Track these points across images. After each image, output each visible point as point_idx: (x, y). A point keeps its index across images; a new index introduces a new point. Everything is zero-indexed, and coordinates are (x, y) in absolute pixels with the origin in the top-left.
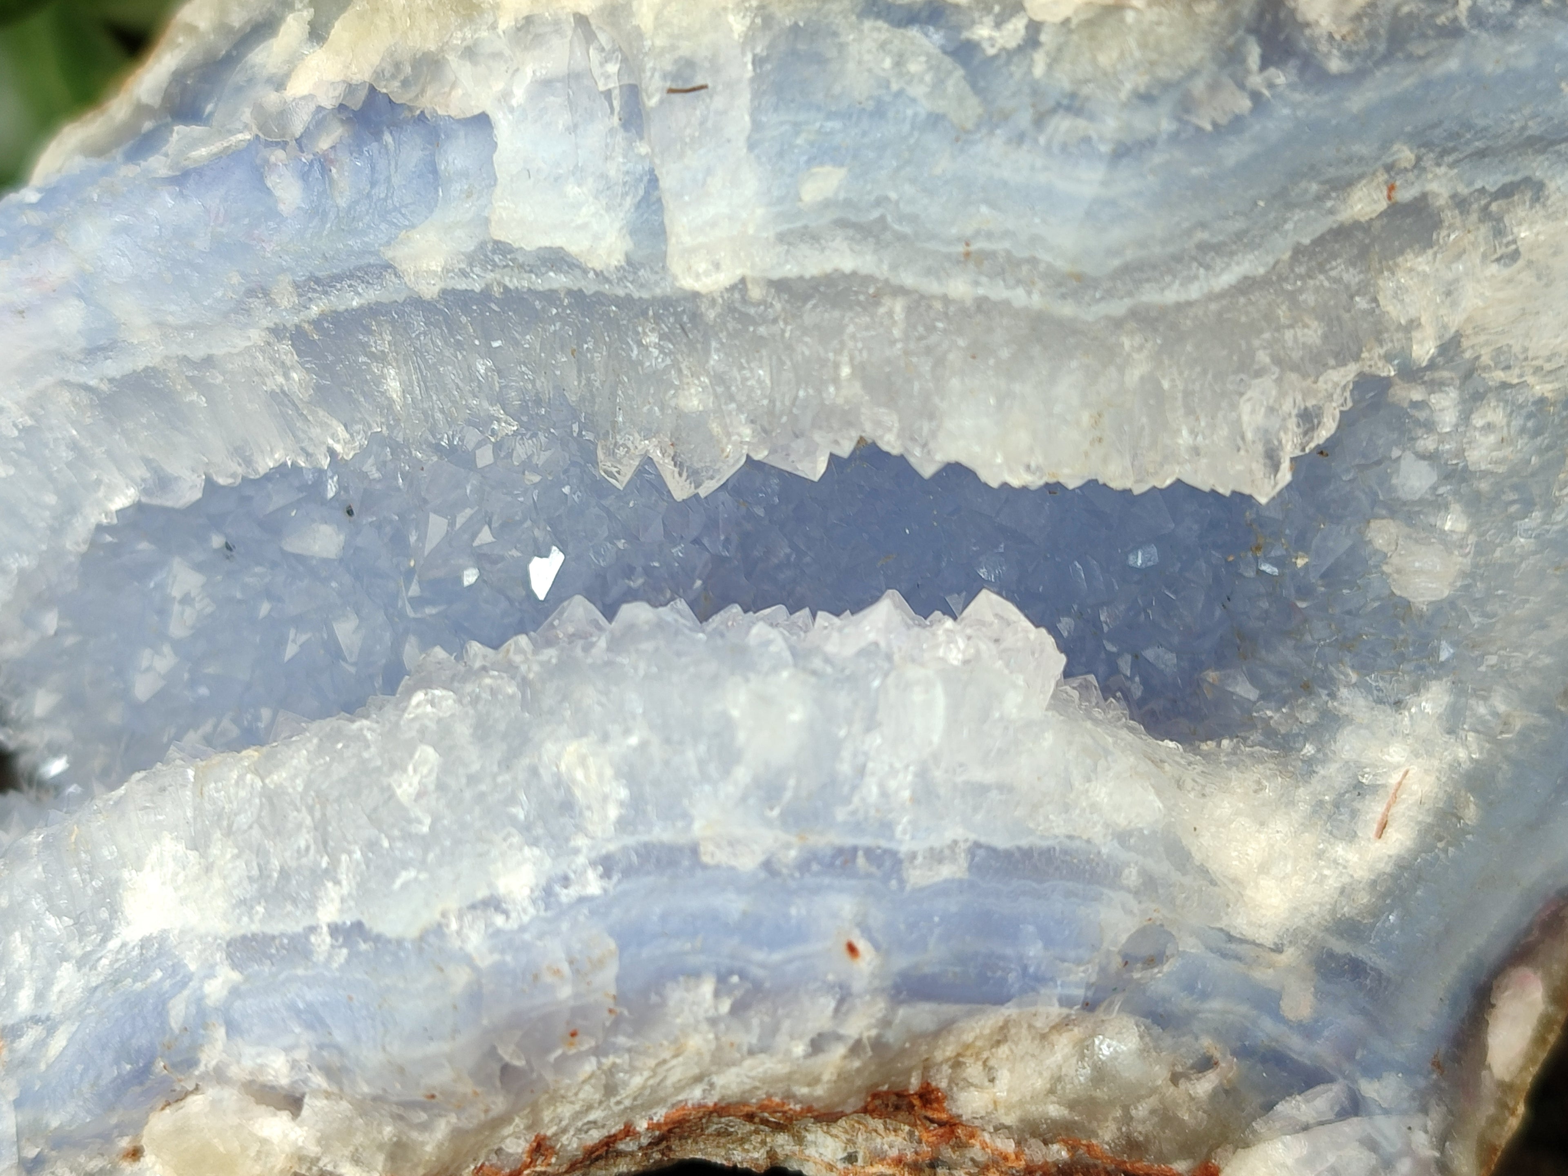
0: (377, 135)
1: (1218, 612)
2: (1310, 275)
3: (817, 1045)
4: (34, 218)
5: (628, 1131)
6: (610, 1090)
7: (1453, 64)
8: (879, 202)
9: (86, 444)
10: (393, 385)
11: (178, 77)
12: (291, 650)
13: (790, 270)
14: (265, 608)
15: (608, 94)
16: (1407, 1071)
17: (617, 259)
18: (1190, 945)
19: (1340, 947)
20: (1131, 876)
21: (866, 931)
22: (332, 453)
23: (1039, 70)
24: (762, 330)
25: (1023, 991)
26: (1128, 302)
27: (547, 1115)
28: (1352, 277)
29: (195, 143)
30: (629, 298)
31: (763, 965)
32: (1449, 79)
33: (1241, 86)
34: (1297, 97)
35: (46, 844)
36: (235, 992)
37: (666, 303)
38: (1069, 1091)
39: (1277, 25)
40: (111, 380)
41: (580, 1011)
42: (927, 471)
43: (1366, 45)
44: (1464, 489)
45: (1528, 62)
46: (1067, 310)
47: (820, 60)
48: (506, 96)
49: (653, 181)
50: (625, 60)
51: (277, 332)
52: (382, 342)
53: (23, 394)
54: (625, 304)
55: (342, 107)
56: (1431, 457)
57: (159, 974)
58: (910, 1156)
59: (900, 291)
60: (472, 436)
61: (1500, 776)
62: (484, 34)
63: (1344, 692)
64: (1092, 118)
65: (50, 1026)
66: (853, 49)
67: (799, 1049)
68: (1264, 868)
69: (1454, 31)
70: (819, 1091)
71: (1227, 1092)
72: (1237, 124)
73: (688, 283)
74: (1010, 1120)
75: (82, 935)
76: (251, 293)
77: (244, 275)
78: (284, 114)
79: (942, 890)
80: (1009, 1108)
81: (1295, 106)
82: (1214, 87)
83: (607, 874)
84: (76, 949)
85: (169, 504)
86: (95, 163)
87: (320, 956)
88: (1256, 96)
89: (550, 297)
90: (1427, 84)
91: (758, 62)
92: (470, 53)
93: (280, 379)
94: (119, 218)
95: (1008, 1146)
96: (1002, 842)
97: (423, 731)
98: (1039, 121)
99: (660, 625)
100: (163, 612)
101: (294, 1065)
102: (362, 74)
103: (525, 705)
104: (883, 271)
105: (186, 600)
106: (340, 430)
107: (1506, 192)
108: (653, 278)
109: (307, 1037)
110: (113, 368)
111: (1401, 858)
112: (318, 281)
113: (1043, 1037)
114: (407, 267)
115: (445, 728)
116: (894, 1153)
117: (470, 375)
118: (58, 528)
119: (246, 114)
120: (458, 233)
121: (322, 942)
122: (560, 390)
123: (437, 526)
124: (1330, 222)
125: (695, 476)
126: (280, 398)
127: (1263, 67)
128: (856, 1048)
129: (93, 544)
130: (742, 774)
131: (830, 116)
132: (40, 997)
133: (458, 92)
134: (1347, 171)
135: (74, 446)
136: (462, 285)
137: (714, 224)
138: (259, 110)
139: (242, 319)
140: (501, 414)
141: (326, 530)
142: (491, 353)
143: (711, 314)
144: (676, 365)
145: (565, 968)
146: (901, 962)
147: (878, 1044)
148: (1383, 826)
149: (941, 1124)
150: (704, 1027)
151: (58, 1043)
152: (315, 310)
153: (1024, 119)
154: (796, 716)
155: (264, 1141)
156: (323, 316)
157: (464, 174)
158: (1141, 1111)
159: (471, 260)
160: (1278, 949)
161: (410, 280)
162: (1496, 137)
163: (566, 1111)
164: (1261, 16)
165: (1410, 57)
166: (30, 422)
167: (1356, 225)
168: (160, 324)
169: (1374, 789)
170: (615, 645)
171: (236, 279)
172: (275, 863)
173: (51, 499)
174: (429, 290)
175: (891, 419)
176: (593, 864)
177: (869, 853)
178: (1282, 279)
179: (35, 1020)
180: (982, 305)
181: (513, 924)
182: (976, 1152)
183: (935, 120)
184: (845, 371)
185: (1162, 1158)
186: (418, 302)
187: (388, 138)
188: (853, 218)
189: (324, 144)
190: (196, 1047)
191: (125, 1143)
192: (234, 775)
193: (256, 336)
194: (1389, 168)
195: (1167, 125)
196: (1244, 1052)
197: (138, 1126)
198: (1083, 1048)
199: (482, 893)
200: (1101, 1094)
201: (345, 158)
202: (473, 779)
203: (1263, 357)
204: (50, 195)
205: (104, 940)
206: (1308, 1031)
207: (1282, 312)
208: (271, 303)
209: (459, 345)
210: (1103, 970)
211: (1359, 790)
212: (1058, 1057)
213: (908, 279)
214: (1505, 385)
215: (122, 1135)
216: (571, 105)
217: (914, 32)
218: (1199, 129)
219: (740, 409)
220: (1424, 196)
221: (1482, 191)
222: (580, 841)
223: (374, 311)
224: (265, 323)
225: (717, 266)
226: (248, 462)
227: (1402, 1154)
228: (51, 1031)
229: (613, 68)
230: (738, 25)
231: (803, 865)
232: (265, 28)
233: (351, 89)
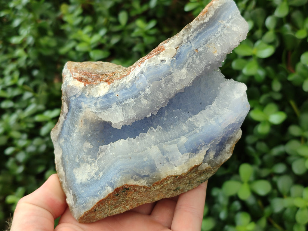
15: (171, 160)
17: (164, 146)
21: (117, 97)
30: (161, 143)
31: (124, 91)
33: (113, 179)
37: (157, 144)
38: (98, 89)
41: (138, 81)
47: (151, 170)
49: (163, 154)
51: (198, 127)
55: (199, 151)
57: (179, 67)
66: (148, 172)
67: (119, 85)
71: (86, 93)
78: (206, 148)
84: (191, 64)
85: (209, 106)
86: (230, 136)
89: (170, 140)
91: (156, 168)
110: (215, 117)
112: (194, 134)
114: (186, 138)
128: (115, 87)
136: (179, 139)
139: (202, 127)
143: (152, 144)
145: (140, 84)
146: (114, 96)
148: (82, 121)
150: (127, 84)
152: (194, 131)
174: (182, 137)
176: (141, 94)
177: (119, 104)
179: (192, 56)
181: (146, 86)
186: (183, 135)
187: (192, 149)
191: (178, 48)
192: (179, 88)
196: (86, 97)
197: (177, 51)
205: (188, 66)
208: (199, 130)
217: (143, 175)
222: (143, 95)
223: (188, 133)
224: (200, 128)
225: (153, 149)
227: (70, 93)
228: (190, 55)
229: (171, 163)
231: (124, 101)
232: (216, 156)
233: (198, 153)
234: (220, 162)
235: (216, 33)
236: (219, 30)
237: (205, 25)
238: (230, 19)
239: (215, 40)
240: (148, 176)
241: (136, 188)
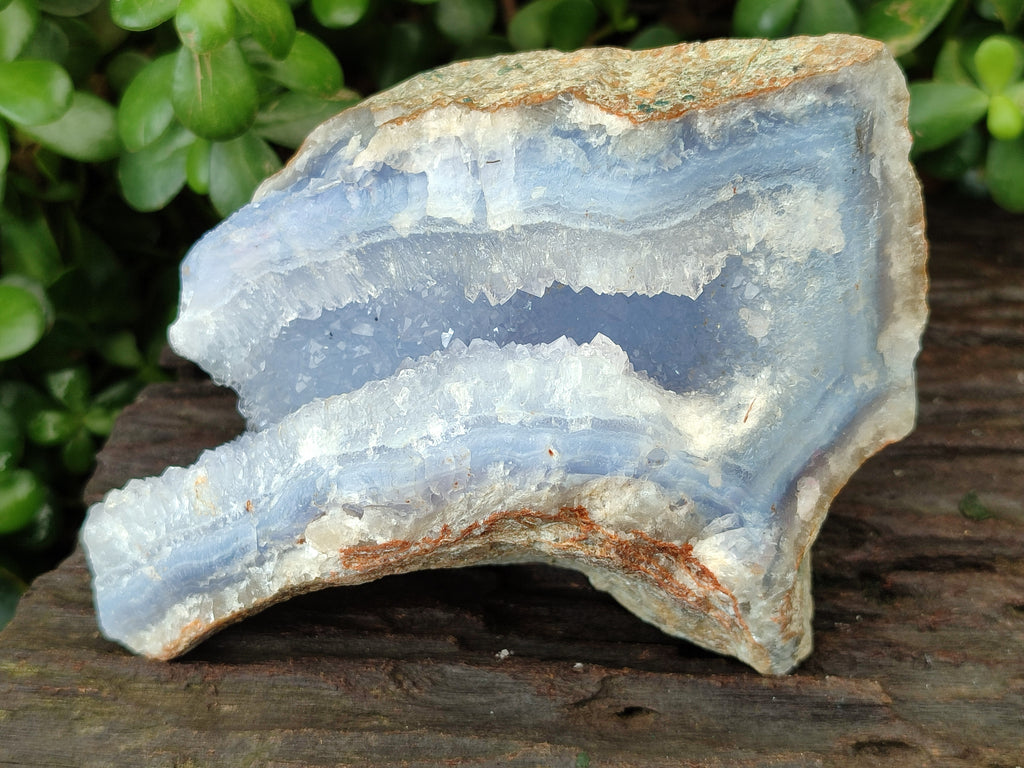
0: (387, 181)
1: (693, 348)
2: (707, 220)
3: (540, 487)
4: (260, 213)
5: (476, 525)
6: (470, 506)
7: (754, 145)
8: (557, 198)
9: (279, 296)
10: (392, 270)
11: (311, 160)
12: (355, 371)
13: (528, 222)
14: (345, 356)
15: (467, 164)
16: (763, 511)
17: (470, 221)
18: (673, 457)
19: (731, 461)
20: (650, 430)
21: (556, 447)
22: (370, 296)
23: (609, 153)
24: (519, 243)
25: (612, 470)
26: (642, 230)
27: (448, 517)
28: (723, 220)
29: (320, 185)
30: (474, 234)
31: (519, 458)
32: (753, 150)
33: (678, 156)
34: (698, 159)
35: (269, 434)
36: (340, 472)
37: (487, 235)
38: (632, 511)
39: (690, 135)
40: (289, 271)
41: (458, 475)
42: (577, 290)
43: (721, 141)
44: (769, 295)
45: (782, 144)
46: (620, 232)
47: (538, 150)
48: (432, 165)
49: (483, 193)
50: (473, 152)
51: (350, 252)
52: (388, 254)
53: (256, 277)
54: (473, 236)
55: (373, 171)
56: (757, 284)
57: (312, 473)
58: (577, 537)
59: (566, 228)
60: (420, 286)
61: (791, 402)
62: (424, 144)
63: (736, 374)
64: (627, 168)
65: (272, 496)
66: (550, 146)
67: (533, 488)
68: (701, 432)
69: (753, 134)
70: (541, 504)
71: (692, 515)
72: (677, 169)
73: (494, 228)
74: (611, 522)
75: (283, 463)
76: (342, 238)
77: (339, 231)
78: (353, 174)
79: (583, 433)
80: (611, 516)
81: (698, 162)
82: (668, 156)
83: (466, 428)
84: (280, 469)
85: (309, 318)
86: (281, 193)
87: (370, 458)
88: (683, 159)
89: (447, 235)
90: (746, 153)
91: (517, 152)
92: (419, 151)
93: (352, 269)
94: (294, 212)
95: (613, 533)
96: (603, 417)
97: (404, 382)
98: (609, 169)
99: (486, 346)
100: (307, 359)
101: (361, 497)
102: (381, 158)
103: (439, 373)
104: (559, 222)
105: (316, 354)
106: (373, 288)
107: (778, 189)
108: (482, 227)
109: (366, 486)
110: (290, 267)
111: (752, 429)
112: (366, 233)
113: (621, 489)
114: (397, 226)
115: (412, 381)
116: (572, 537)
117: (420, 264)
118: (267, 330)
119: (338, 174)
120: (416, 213)
121: (370, 453)
122: (451, 269)
123: (408, 322)
124: (714, 202)
125: (499, 297)
126: (352, 276)
127: (685, 150)
128: (553, 488)
129: (280, 335)
130: (511, 392)
131: (542, 169)
132: (267, 487)
133: (415, 165)
134: (718, 184)
135: (274, 297)
136: (417, 232)
137: (502, 208)
138: (343, 172)
139: (338, 247)
140: (431, 278)
141: (368, 326)
142: (427, 256)
143: (502, 238)
144: (491, 256)
145: (453, 459)
146: (568, 457)
147: (561, 488)
148: (746, 418)
149: (588, 524)
150: (501, 480)
151: (275, 500)
152: (364, 243)
153: (604, 168)
154: (531, 372)
155: (349, 528)
156: (367, 245)
157: (418, 193)
158: (659, 520)
159: (419, 223)
160: (706, 459)
161: (398, 231)
162: (772, 170)
163: (454, 514)
164: (683, 132)
165: (738, 144)
166: (257, 288)
167: (723, 202)
168: (308, 250)
169: (744, 406)
170: (468, 352)
171: (336, 233)
172: (354, 429)
173: (265, 317)
174: (405, 234)
175: (563, 272)
176: (462, 424)
177: (556, 419)
178: (697, 221)
179: (266, 496)
180: (591, 231)
181: (435, 444)
182: (600, 535)
183: (576, 170)
184: (548, 256)
185: (669, 540)
186: (401, 239)
187: (390, 181)
188: (549, 203)
189: (367, 184)
190: (326, 494)
191: (298, 537)
192: (339, 401)
193: (343, 253)
194: (733, 182)
195: (652, 170)
196: (696, 500)
197: (303, 530)
198: (636, 495)
199: (425, 434)
200: (644, 511)
201: (374, 188)
202: (421, 397)
203: (691, 249)
204: (263, 205)
205: (291, 465)
206: (720, 491)
207: (698, 234)
208: (349, 241)
209: (416, 254)
210: (640, 463)
211: (739, 406)
212: (627, 497)
213: (568, 224)
214: (783, 258)
215: (297, 534)
216: (454, 168)
217: (569, 140)
218: (664, 170)
219: (513, 271)
220: (747, 191)
221: (769, 189)
222: (458, 417)
223: (385, 243)
224: (346, 249)
225: (504, 222)
226: (339, 302)
227: (761, 543)
228: (271, 499)
229: (468, 155)
230: (511, 139)
231: (533, 424)
232: (343, 142)
233: (377, 164)
234: (344, 119)
235: (179, 545)
236: (170, 549)
237: (202, 585)
238: (127, 572)
239: (188, 520)
240: (557, 132)
241: (615, 101)
